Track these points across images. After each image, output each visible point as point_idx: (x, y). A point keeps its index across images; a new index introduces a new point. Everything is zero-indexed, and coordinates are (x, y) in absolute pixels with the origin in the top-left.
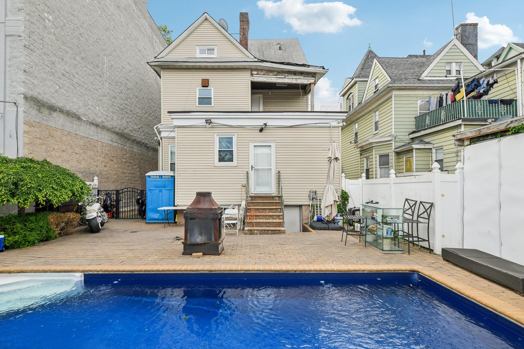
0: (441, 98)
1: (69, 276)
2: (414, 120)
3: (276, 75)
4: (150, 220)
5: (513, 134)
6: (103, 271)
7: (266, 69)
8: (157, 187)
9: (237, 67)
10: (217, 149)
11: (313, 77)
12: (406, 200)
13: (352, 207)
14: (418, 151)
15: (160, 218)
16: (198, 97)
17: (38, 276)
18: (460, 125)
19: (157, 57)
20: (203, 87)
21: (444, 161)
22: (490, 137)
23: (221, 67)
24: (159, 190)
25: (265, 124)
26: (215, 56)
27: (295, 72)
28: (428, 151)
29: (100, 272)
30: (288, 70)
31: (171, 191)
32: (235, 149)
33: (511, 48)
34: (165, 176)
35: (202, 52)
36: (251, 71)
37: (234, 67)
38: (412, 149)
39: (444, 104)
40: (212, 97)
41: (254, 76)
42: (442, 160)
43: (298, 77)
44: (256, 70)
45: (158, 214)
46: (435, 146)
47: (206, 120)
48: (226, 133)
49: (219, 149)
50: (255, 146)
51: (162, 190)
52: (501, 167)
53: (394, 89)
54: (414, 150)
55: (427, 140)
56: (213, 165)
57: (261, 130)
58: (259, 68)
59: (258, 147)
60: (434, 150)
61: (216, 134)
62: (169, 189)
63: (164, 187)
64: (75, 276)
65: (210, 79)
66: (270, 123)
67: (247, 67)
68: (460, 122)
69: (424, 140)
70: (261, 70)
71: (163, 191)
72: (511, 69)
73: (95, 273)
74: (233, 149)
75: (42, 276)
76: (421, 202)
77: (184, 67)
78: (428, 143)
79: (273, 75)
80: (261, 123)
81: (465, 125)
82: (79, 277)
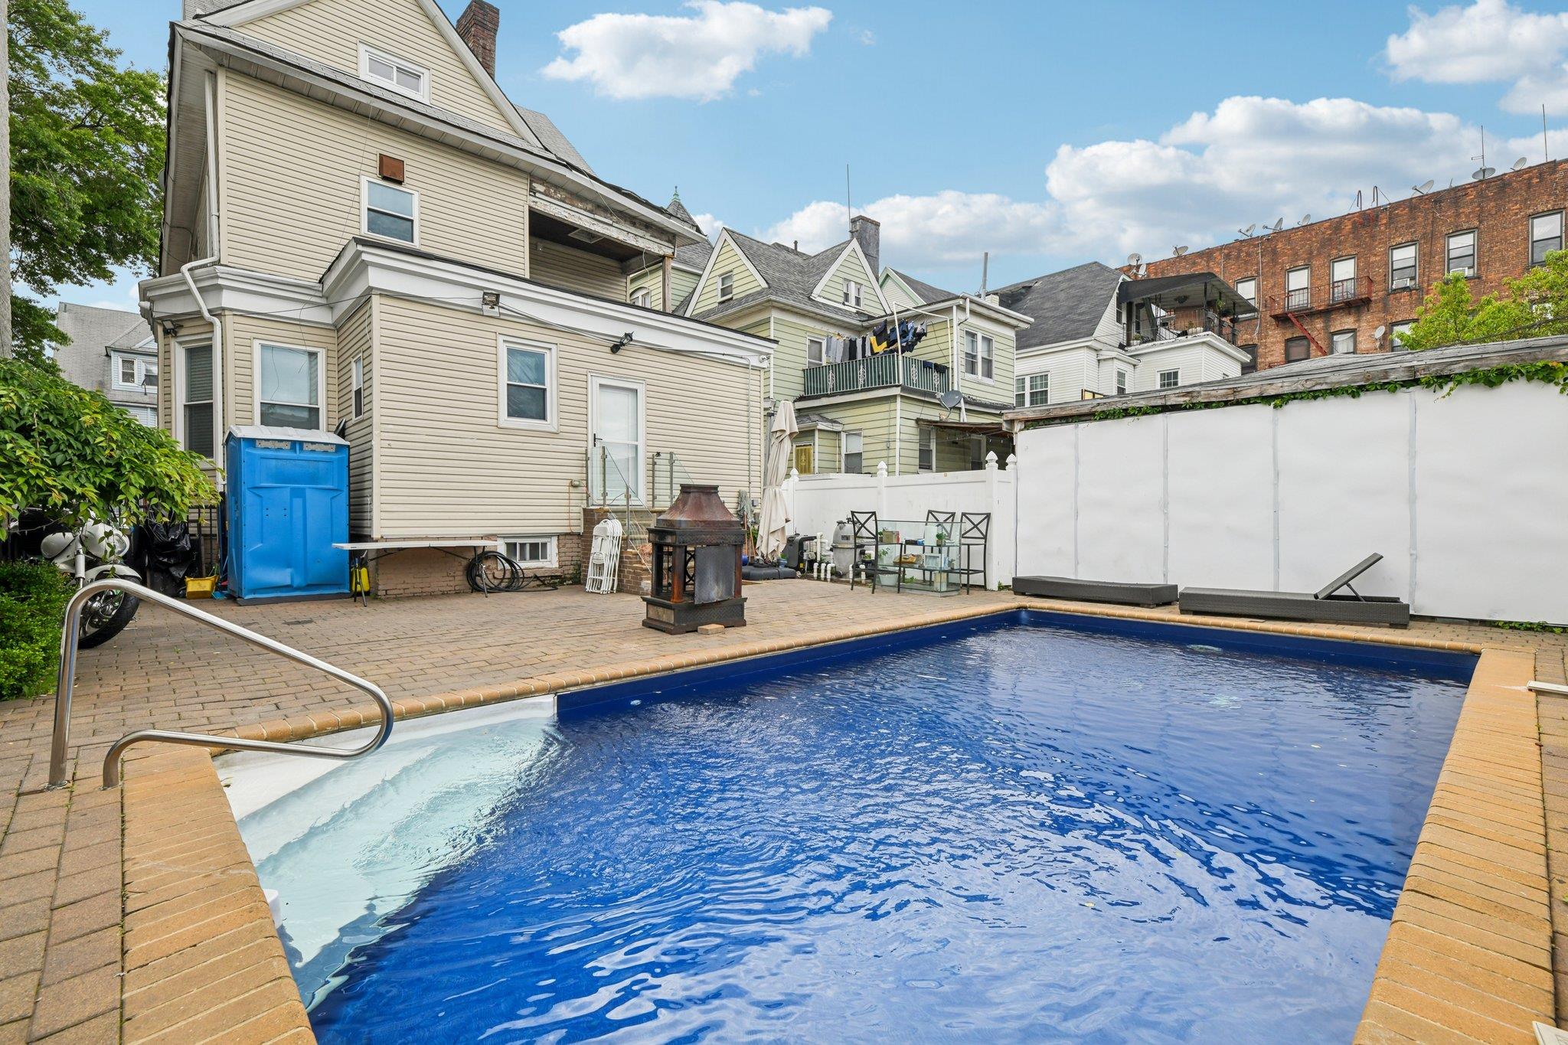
0: (853, 344)
1: (514, 709)
2: (801, 374)
3: (591, 211)
4: (254, 591)
5: (1100, 419)
6: (606, 680)
7: (570, 187)
8: (282, 478)
9: (494, 156)
10: (504, 380)
11: (669, 241)
12: (930, 512)
13: (792, 534)
14: (825, 435)
15: (298, 581)
16: (365, 205)
17: (414, 728)
18: (895, 396)
19: (208, 19)
20: (385, 178)
21: (864, 456)
22: (1057, 421)
23: (447, 140)
24: (293, 489)
25: (628, 336)
26: (423, 94)
27: (634, 217)
28: (833, 436)
29: (598, 685)
30: (622, 209)
31: (335, 494)
32: (550, 385)
33: (888, 276)
34: (313, 443)
35: (376, 65)
36: (531, 182)
37: (486, 153)
38: (813, 431)
39: (859, 356)
40: (416, 218)
41: (537, 195)
42: (860, 454)
43: (640, 232)
44: (543, 181)
45: (289, 571)
46: (847, 428)
47: (485, 294)
48: (530, 338)
49: (509, 380)
50: (601, 386)
51: (304, 489)
52: (1077, 462)
53: (774, 307)
54: (817, 433)
55: (830, 416)
56: (494, 422)
57: (615, 349)
58: (555, 180)
59: (610, 391)
60: (843, 435)
61: (501, 338)
62: (331, 487)
63: (313, 479)
64: (535, 706)
65: (406, 161)
66: (640, 335)
67: (521, 166)
68: (897, 391)
69: (826, 416)
70: (557, 187)
71: (308, 493)
72: (942, 317)
73: (586, 687)
74: (547, 386)
75: (427, 726)
76: (964, 514)
77: (320, 95)
78: (833, 421)
79: (585, 210)
80: (619, 331)
81: (902, 397)
82: (546, 708)
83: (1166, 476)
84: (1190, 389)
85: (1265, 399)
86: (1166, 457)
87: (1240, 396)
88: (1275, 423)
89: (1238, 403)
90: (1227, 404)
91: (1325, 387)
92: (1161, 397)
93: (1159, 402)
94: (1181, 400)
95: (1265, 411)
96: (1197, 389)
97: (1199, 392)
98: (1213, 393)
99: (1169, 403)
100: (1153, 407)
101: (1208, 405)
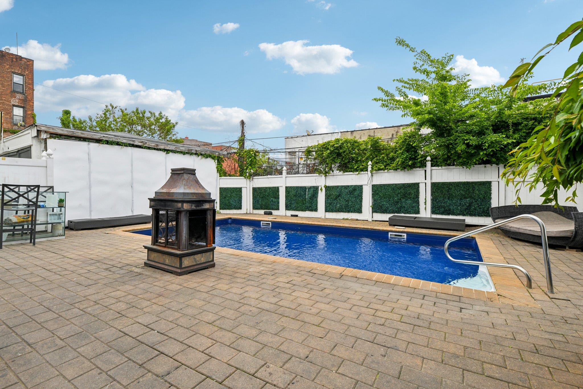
83: (132, 172)
84: (144, 141)
85: (165, 150)
86: (132, 165)
87: (158, 147)
88: (166, 158)
89: (158, 150)
90: (155, 149)
91: (179, 150)
92: (132, 141)
93: (132, 143)
94: (140, 144)
95: (163, 154)
96: (146, 141)
97: (146, 143)
98: (151, 144)
99: (135, 144)
100: (129, 144)
101: (149, 148)
